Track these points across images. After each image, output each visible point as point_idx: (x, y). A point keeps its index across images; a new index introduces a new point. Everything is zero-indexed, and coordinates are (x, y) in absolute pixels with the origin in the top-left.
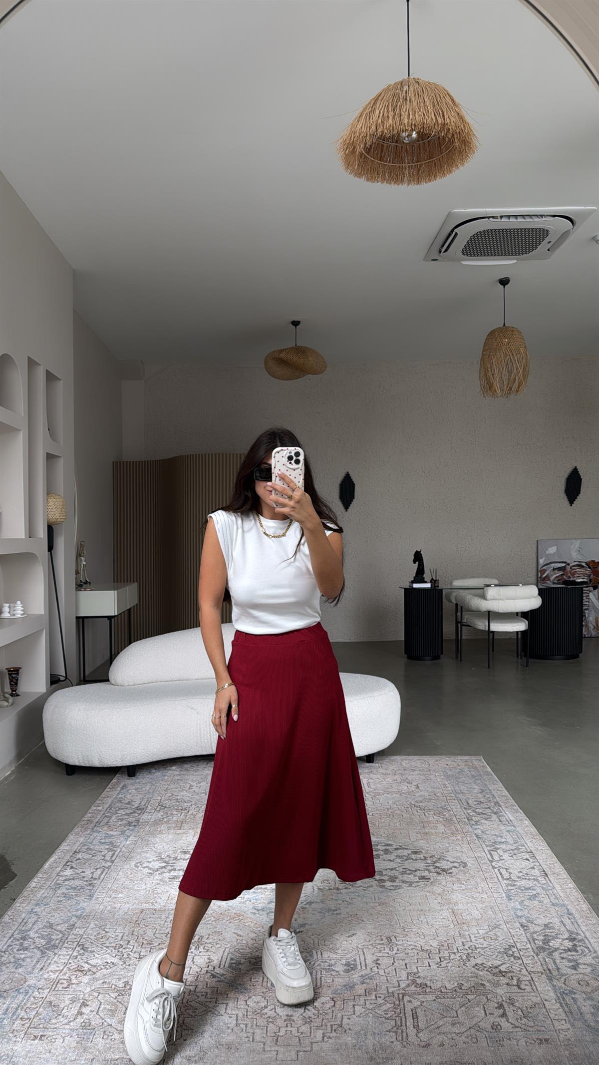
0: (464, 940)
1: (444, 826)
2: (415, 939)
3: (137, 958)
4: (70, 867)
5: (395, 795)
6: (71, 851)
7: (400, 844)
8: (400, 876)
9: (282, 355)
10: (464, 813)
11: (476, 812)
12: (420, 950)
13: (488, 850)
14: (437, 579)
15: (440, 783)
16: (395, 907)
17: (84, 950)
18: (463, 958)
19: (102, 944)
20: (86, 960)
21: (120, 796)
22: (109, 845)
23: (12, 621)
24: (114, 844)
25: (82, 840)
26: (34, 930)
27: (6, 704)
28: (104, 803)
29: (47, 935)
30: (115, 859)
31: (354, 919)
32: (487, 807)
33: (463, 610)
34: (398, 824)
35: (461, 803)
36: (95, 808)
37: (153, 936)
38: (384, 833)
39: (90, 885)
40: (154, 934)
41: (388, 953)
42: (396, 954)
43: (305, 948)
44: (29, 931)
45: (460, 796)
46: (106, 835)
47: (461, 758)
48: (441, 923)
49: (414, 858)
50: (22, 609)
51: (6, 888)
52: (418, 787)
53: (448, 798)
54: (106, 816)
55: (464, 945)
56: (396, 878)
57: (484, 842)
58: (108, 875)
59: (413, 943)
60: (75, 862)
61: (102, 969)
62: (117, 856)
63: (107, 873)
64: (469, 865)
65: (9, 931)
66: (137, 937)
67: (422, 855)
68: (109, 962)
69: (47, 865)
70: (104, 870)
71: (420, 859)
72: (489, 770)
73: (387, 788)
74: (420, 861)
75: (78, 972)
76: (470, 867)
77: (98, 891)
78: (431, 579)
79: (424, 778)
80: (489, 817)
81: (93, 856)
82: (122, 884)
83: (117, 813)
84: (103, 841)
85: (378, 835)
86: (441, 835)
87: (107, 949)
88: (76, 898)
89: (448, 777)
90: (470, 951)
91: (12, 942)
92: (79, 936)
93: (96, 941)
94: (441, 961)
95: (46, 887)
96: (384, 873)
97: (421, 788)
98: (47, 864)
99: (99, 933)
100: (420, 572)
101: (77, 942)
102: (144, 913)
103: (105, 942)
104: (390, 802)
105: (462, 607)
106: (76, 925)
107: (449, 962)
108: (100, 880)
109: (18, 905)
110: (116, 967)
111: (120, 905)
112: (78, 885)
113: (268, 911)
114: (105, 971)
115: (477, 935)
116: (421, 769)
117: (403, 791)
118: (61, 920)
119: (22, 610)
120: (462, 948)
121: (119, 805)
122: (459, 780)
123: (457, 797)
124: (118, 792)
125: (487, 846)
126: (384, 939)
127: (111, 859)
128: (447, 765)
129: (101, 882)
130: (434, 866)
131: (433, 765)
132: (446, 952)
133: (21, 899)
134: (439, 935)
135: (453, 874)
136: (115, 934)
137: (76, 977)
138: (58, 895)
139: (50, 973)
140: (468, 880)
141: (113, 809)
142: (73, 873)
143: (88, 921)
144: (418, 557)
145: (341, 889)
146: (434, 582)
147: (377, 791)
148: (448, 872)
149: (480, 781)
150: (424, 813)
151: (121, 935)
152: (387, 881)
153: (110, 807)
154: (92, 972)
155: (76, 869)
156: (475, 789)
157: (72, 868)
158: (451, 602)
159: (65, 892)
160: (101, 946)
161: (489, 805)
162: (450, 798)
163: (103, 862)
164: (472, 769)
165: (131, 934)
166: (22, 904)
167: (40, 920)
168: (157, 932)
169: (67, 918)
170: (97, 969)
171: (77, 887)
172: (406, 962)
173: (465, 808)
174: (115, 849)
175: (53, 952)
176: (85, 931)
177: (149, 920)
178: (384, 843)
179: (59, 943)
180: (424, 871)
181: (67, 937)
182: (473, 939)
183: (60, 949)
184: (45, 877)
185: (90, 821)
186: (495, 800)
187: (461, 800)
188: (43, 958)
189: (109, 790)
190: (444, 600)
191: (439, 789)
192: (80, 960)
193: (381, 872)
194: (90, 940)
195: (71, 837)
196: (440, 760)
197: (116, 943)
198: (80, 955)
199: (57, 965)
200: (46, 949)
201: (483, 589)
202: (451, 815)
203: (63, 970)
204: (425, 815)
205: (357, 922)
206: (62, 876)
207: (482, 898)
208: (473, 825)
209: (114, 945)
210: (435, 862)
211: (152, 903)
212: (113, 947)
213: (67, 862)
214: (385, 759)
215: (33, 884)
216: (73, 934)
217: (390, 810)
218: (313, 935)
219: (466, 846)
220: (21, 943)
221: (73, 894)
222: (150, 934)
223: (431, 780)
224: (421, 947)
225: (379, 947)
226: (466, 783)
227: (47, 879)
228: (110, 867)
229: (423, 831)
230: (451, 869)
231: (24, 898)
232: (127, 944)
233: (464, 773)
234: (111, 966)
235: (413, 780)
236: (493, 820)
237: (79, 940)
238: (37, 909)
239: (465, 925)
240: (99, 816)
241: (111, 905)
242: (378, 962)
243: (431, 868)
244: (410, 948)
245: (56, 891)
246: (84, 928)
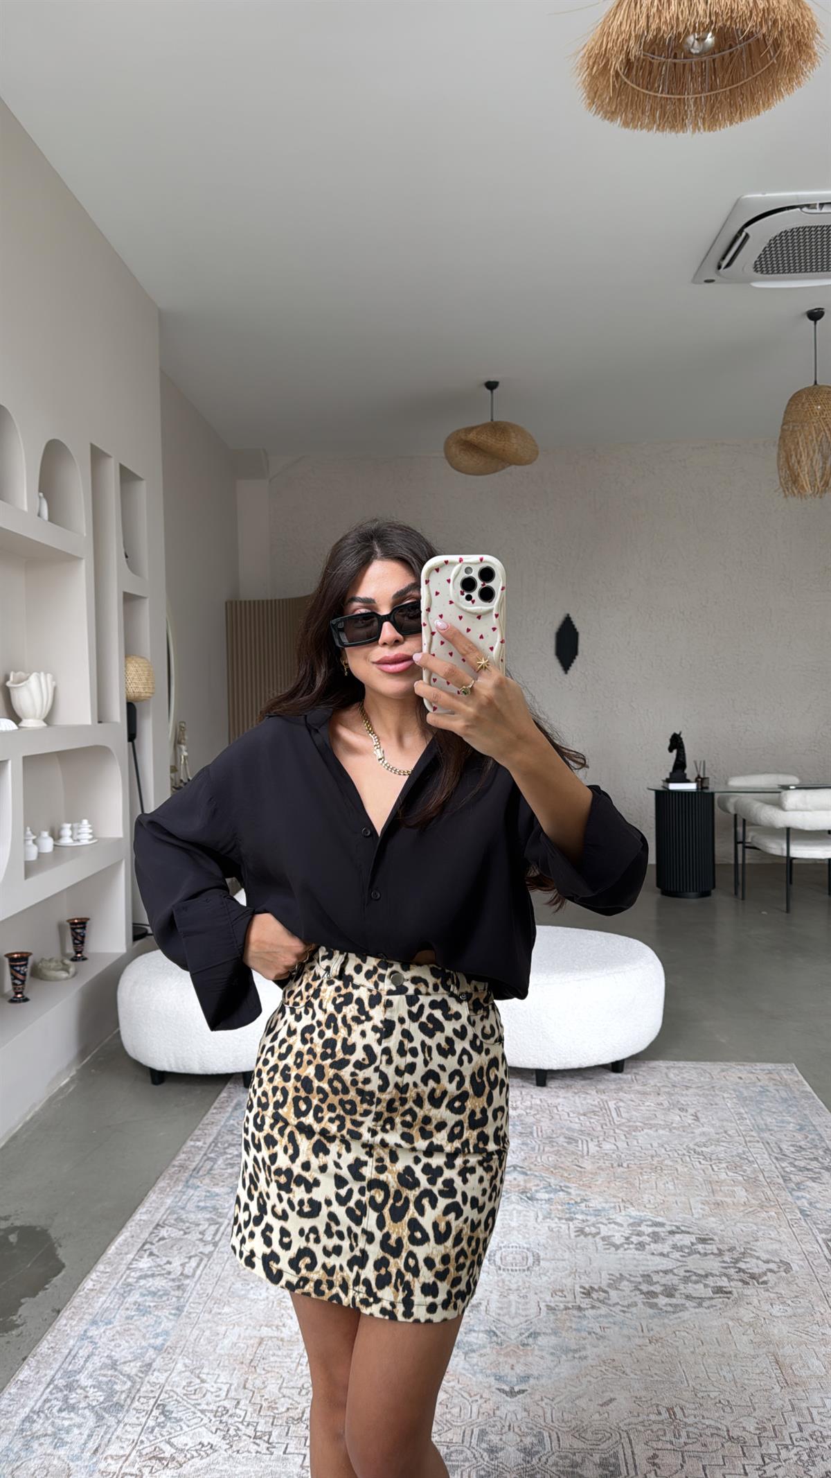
0: (800, 1420)
1: (746, 1190)
2: (717, 1414)
3: (250, 1437)
4: (148, 1252)
5: (661, 1132)
6: (152, 1222)
7: (677, 1224)
8: (681, 1287)
9: (472, 437)
10: (776, 1168)
11: (795, 1166)
12: (727, 1437)
13: (823, 1239)
14: (706, 776)
15: (732, 1110)
16: (677, 1347)
17: (165, 1416)
18: (802, 1458)
19: (194, 1405)
20: (167, 1437)
21: (232, 1122)
22: (211, 1212)
23: (76, 851)
24: (220, 1211)
25: (169, 1201)
26: (86, 1372)
27: (64, 975)
28: (206, 1134)
29: (107, 1383)
30: (220, 1240)
31: (610, 1370)
32: (812, 1156)
33: (747, 822)
34: (670, 1186)
35: (769, 1149)
36: (192, 1143)
37: (277, 1392)
38: (650, 1201)
39: (179, 1287)
40: (280, 1388)
41: (671, 1443)
42: (686, 1444)
43: (530, 1425)
44: (79, 1373)
45: (766, 1135)
46: (208, 1194)
47: (762, 1068)
48: (758, 1382)
49: (702, 1251)
50: (91, 831)
51: (47, 1289)
52: (697, 1119)
53: (748, 1139)
54: (209, 1159)
55: (801, 1430)
56: (676, 1290)
57: (815, 1223)
58: (207, 1270)
59: (712, 1423)
60: (157, 1244)
61: (193, 1457)
62: (223, 1234)
63: (206, 1266)
64: (795, 1267)
65: (48, 1372)
66: (251, 1394)
67: (714, 1247)
68: (206, 1444)
69: (112, 1249)
70: (201, 1260)
71: (712, 1253)
72: (809, 1089)
73: (649, 1118)
74: (712, 1256)
75: (154, 1461)
76: (797, 1272)
77: (191, 1300)
78: (696, 776)
79: (706, 1101)
80: (817, 1175)
81: (185, 1233)
82: (230, 1288)
83: (225, 1153)
84: (202, 1204)
85: (639, 1204)
86: (742, 1208)
87: (202, 1416)
88: (156, 1313)
89: (743, 1100)
90: (813, 1444)
91: (51, 1393)
92: (158, 1386)
93: (185, 1397)
94: (765, 1464)
95: (109, 1290)
96: (655, 1280)
97: (702, 1120)
98: (113, 1247)
99: (191, 1383)
100: (680, 765)
101: (155, 1400)
102: (263, 1346)
103: (199, 1401)
104: (655, 1145)
105: (744, 820)
106: (155, 1365)
107: (780, 1466)
108: (195, 1280)
109: (65, 1322)
110: (216, 1454)
111: (224, 1328)
112: (159, 1287)
113: (466, 1349)
114: (198, 1463)
115: (822, 1410)
116: (700, 1085)
117: (674, 1125)
118: (131, 1353)
119: (90, 834)
120: (799, 1435)
121: (229, 1138)
122: (762, 1107)
123: (762, 1138)
124: (227, 1115)
125: (821, 1231)
126: (663, 1411)
127: (213, 1239)
128: (741, 1078)
129: (196, 1283)
130: (736, 1268)
131: (718, 1079)
132: (772, 1444)
133: (68, 1312)
134: (756, 1406)
135: (769, 1285)
136: (215, 1386)
137: (151, 1472)
138: (127, 1305)
139: (109, 1461)
140: (796, 1297)
141: (219, 1145)
142: (153, 1264)
143: (174, 1357)
144: (676, 743)
145: (584, 1309)
146: (701, 781)
147: (631, 1124)
148: (760, 1281)
149: (795, 1109)
150: (711, 1165)
151: (225, 1388)
152: (660, 1296)
153: (215, 1142)
154: (177, 1461)
155: (158, 1257)
156: (789, 1123)
157: (151, 1254)
158: (729, 813)
159: (139, 1300)
160: (193, 1409)
161: (816, 1153)
162: (752, 1139)
163: (201, 1244)
164: (781, 1087)
165: (242, 1386)
166: (71, 1322)
167: (97, 1353)
168: (284, 1385)
169: (139, 1351)
170: (185, 1456)
171: (159, 1290)
172: (706, 1462)
173: (776, 1158)
174: (220, 1220)
175: (116, 1417)
176: (168, 1377)
177: (272, 1359)
178: (651, 1220)
179: (125, 1401)
180: (720, 1276)
181: (138, 1387)
182: (817, 1417)
183: (128, 1411)
184: (108, 1270)
185: (183, 1167)
186: (824, 1145)
187: (768, 1143)
188: (98, 1429)
189: (214, 1111)
190: (717, 809)
191: (731, 1122)
192: (158, 1435)
193: (649, 1276)
194: (175, 1397)
195: (153, 1197)
196: (727, 1069)
197: (218, 1404)
198: (159, 1425)
199: (120, 1444)
200: (105, 1409)
201: (779, 792)
202: (754, 1171)
203: (129, 1455)
204: (713, 1169)
205: (615, 1374)
206: (135, 1270)
207: (823, 1334)
208: (793, 1189)
209: (215, 1409)
210: (737, 1261)
211: (277, 1327)
212: (212, 1411)
213: (144, 1245)
214: (641, 1067)
215: (88, 1284)
216: (148, 1382)
217: (656, 1159)
218: (542, 1400)
219: (785, 1230)
220: (65, 1396)
221: (152, 1304)
222: (272, 1387)
223: (716, 1104)
224: (728, 1431)
225: (655, 1427)
226: (774, 1113)
227: (111, 1275)
228: (210, 1255)
229: (712, 1199)
230: (765, 1274)
231: (73, 1310)
232: (236, 1408)
233: (768, 1093)
234: (209, 1452)
235: (688, 1105)
236: (824, 1181)
237: (157, 1396)
238: (93, 1332)
239: (800, 1389)
240: (198, 1158)
241: (211, 1328)
242: (656, 1461)
243: (732, 1271)
244: (708, 1432)
245: (125, 1298)
246: (166, 1371)
